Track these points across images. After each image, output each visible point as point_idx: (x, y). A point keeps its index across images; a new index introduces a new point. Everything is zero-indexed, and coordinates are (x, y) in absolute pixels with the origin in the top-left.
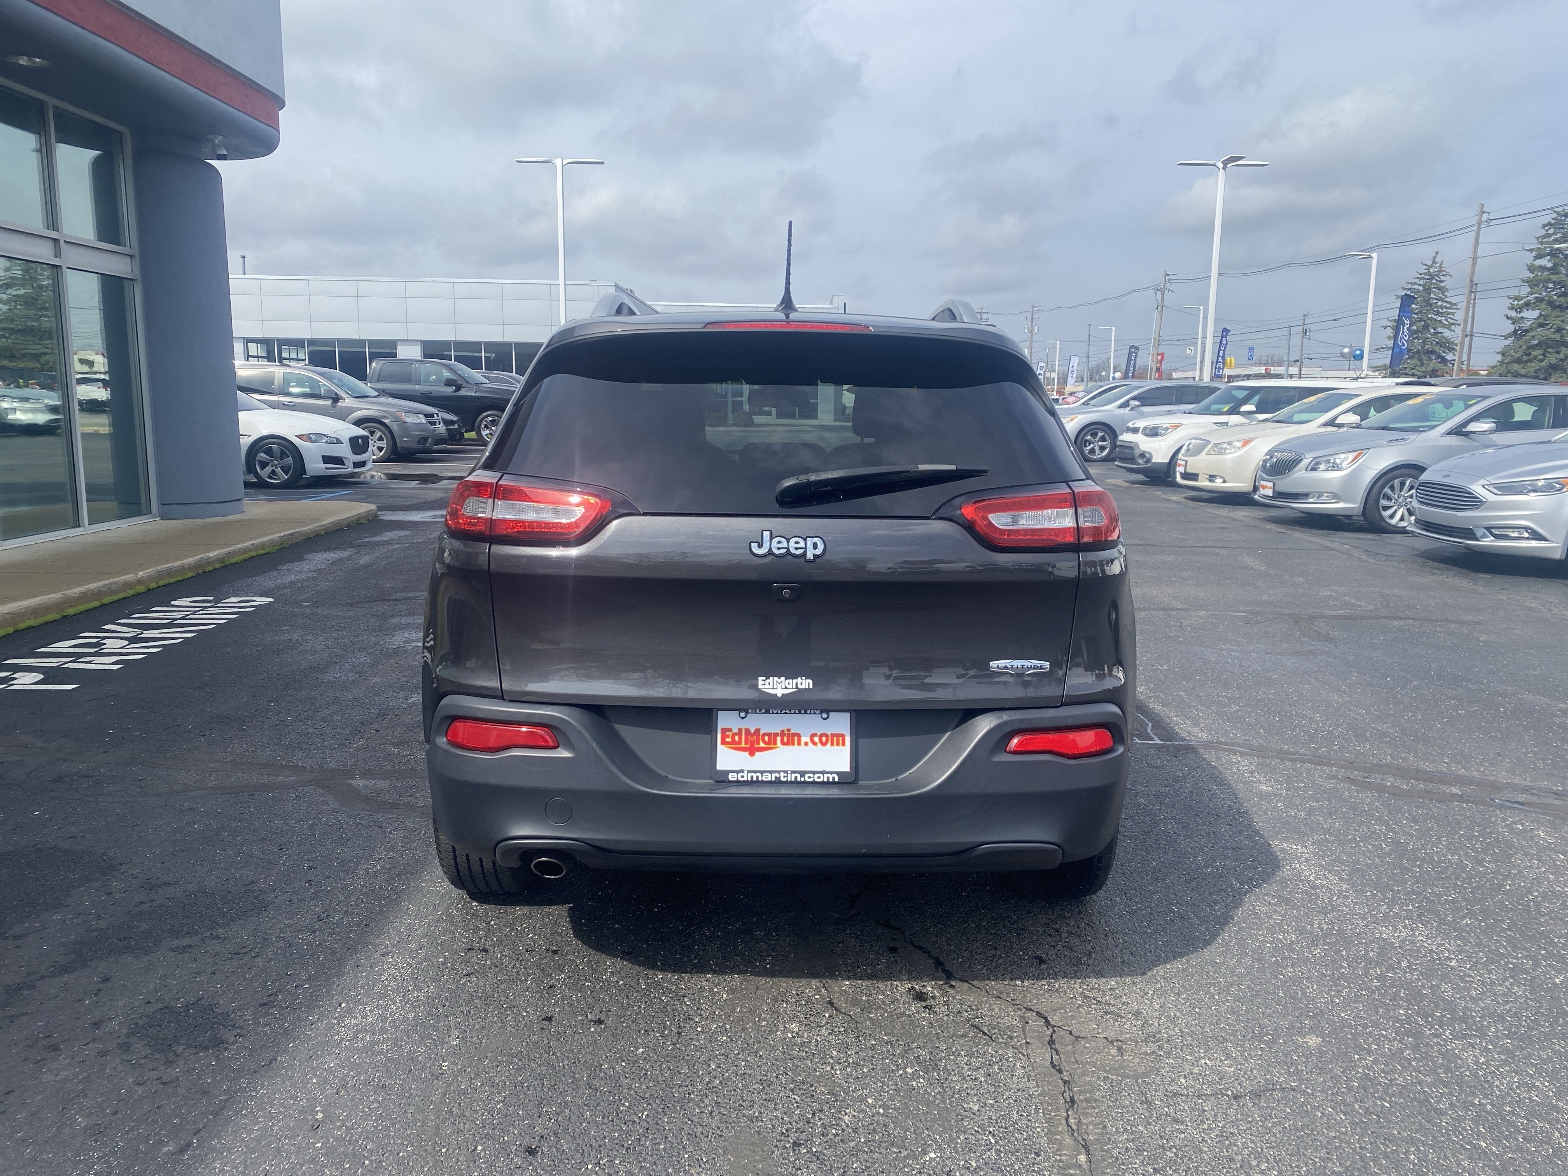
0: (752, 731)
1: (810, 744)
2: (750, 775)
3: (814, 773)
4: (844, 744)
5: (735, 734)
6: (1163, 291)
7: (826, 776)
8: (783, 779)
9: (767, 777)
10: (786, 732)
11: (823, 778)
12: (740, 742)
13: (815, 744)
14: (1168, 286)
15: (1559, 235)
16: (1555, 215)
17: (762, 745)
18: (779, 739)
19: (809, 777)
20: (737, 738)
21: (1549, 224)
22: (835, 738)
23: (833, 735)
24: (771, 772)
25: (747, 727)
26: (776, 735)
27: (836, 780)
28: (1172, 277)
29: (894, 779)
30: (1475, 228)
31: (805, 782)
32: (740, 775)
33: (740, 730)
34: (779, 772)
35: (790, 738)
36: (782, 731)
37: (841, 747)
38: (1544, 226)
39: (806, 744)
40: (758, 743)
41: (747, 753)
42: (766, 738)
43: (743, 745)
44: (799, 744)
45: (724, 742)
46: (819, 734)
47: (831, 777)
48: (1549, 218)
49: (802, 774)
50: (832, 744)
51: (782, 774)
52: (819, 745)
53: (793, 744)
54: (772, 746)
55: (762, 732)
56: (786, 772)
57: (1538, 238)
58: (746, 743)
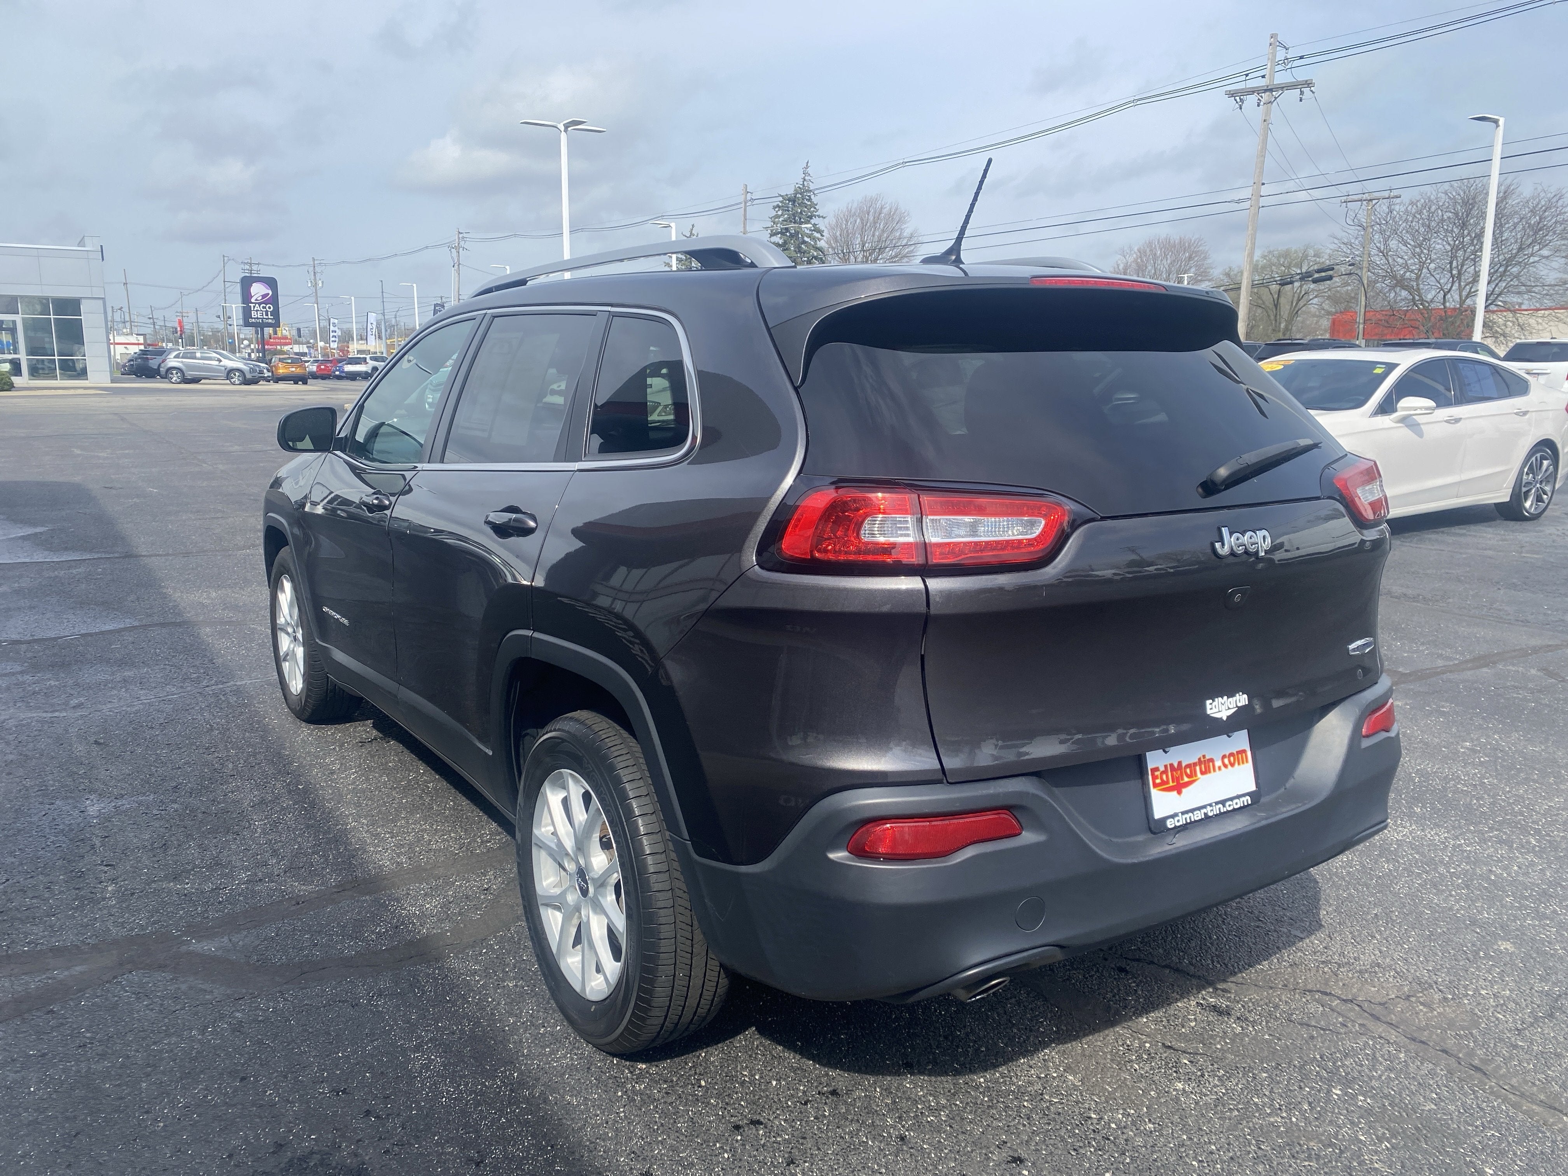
0: (1176, 765)
1: (1223, 768)
2: (1184, 817)
3: (1231, 799)
4: (1247, 762)
5: (1162, 773)
6: (458, 248)
7: (1242, 799)
8: (1210, 814)
9: (1198, 816)
10: (1202, 759)
11: (1238, 804)
12: (1167, 782)
13: (1225, 766)
14: (462, 243)
15: (786, 216)
16: (781, 199)
17: (1186, 779)
18: (1198, 768)
19: (1230, 806)
20: (1164, 777)
21: (778, 206)
22: (1240, 756)
23: (1238, 752)
24: (1199, 809)
25: (1171, 762)
26: (1195, 764)
27: (1250, 802)
28: (465, 235)
29: (1283, 790)
30: (743, 205)
31: (1228, 812)
32: (1176, 819)
33: (1166, 766)
34: (1204, 807)
35: (1206, 766)
36: (1199, 759)
37: (1246, 764)
38: (774, 208)
39: (1220, 768)
40: (1183, 779)
41: (1175, 793)
42: (1188, 771)
43: (1171, 784)
44: (1214, 770)
45: (1155, 785)
46: (1227, 755)
47: (1244, 799)
48: (778, 201)
49: (1223, 802)
50: (1239, 764)
51: (1209, 808)
52: (1229, 766)
53: (1210, 772)
54: (1194, 778)
55: (1184, 765)
56: (1210, 805)
57: (771, 218)
58: (1173, 782)
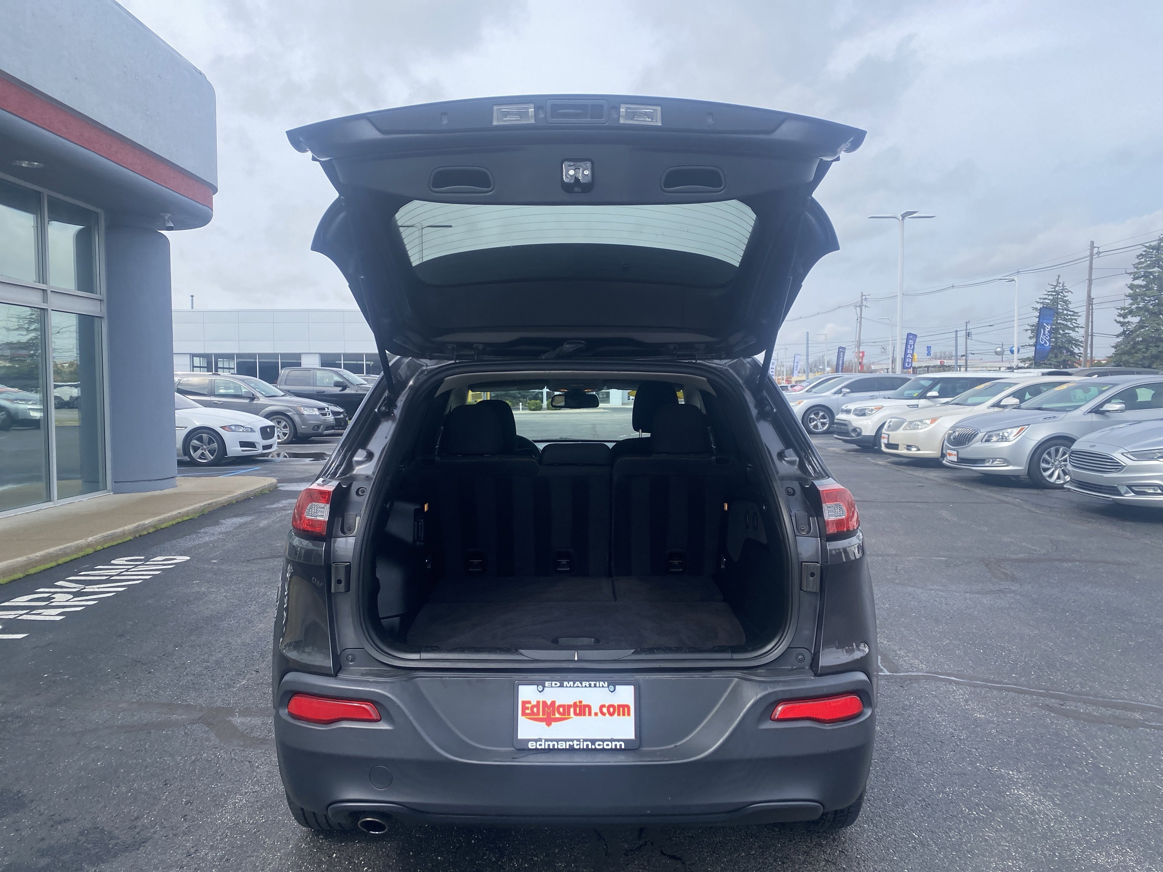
0: (549, 703)
1: (599, 714)
2: (547, 743)
3: (603, 741)
4: (629, 714)
5: (533, 707)
6: (861, 307)
7: (614, 743)
8: (576, 747)
9: (562, 745)
10: (578, 703)
11: (611, 745)
12: (538, 713)
13: (603, 714)
14: (864, 303)
15: (1149, 262)
16: (1145, 249)
17: (557, 715)
18: (572, 710)
19: (599, 745)
20: (535, 710)
22: (621, 709)
23: (619, 706)
24: (566, 741)
25: (544, 700)
26: (569, 706)
27: (623, 747)
28: (867, 297)
29: (673, 746)
30: (1088, 258)
31: (596, 749)
32: (538, 743)
33: (538, 702)
34: (572, 740)
35: (582, 709)
36: (575, 703)
37: (626, 717)
38: (1138, 257)
39: (596, 714)
40: (554, 714)
41: (544, 723)
42: (561, 710)
43: (541, 716)
44: (590, 714)
45: (524, 714)
46: (607, 705)
47: (618, 744)
48: (1141, 250)
49: (593, 742)
50: (619, 715)
51: (575, 742)
52: (607, 715)
53: (585, 715)
54: (566, 716)
55: (557, 704)
56: (578, 740)
57: (1134, 265)
58: (543, 715)
